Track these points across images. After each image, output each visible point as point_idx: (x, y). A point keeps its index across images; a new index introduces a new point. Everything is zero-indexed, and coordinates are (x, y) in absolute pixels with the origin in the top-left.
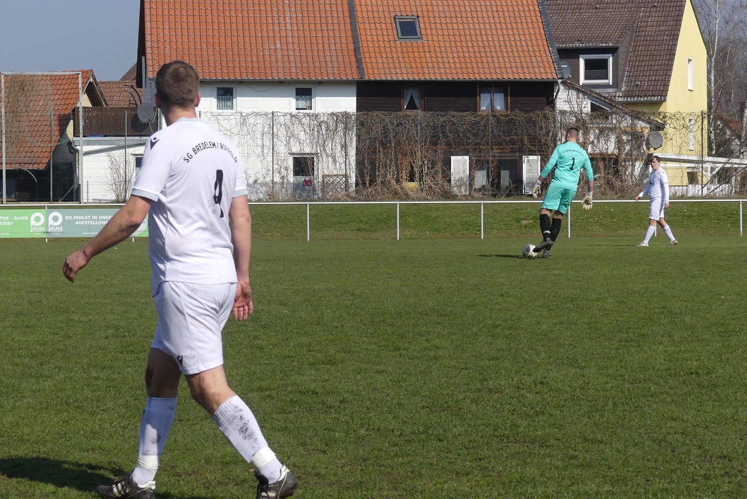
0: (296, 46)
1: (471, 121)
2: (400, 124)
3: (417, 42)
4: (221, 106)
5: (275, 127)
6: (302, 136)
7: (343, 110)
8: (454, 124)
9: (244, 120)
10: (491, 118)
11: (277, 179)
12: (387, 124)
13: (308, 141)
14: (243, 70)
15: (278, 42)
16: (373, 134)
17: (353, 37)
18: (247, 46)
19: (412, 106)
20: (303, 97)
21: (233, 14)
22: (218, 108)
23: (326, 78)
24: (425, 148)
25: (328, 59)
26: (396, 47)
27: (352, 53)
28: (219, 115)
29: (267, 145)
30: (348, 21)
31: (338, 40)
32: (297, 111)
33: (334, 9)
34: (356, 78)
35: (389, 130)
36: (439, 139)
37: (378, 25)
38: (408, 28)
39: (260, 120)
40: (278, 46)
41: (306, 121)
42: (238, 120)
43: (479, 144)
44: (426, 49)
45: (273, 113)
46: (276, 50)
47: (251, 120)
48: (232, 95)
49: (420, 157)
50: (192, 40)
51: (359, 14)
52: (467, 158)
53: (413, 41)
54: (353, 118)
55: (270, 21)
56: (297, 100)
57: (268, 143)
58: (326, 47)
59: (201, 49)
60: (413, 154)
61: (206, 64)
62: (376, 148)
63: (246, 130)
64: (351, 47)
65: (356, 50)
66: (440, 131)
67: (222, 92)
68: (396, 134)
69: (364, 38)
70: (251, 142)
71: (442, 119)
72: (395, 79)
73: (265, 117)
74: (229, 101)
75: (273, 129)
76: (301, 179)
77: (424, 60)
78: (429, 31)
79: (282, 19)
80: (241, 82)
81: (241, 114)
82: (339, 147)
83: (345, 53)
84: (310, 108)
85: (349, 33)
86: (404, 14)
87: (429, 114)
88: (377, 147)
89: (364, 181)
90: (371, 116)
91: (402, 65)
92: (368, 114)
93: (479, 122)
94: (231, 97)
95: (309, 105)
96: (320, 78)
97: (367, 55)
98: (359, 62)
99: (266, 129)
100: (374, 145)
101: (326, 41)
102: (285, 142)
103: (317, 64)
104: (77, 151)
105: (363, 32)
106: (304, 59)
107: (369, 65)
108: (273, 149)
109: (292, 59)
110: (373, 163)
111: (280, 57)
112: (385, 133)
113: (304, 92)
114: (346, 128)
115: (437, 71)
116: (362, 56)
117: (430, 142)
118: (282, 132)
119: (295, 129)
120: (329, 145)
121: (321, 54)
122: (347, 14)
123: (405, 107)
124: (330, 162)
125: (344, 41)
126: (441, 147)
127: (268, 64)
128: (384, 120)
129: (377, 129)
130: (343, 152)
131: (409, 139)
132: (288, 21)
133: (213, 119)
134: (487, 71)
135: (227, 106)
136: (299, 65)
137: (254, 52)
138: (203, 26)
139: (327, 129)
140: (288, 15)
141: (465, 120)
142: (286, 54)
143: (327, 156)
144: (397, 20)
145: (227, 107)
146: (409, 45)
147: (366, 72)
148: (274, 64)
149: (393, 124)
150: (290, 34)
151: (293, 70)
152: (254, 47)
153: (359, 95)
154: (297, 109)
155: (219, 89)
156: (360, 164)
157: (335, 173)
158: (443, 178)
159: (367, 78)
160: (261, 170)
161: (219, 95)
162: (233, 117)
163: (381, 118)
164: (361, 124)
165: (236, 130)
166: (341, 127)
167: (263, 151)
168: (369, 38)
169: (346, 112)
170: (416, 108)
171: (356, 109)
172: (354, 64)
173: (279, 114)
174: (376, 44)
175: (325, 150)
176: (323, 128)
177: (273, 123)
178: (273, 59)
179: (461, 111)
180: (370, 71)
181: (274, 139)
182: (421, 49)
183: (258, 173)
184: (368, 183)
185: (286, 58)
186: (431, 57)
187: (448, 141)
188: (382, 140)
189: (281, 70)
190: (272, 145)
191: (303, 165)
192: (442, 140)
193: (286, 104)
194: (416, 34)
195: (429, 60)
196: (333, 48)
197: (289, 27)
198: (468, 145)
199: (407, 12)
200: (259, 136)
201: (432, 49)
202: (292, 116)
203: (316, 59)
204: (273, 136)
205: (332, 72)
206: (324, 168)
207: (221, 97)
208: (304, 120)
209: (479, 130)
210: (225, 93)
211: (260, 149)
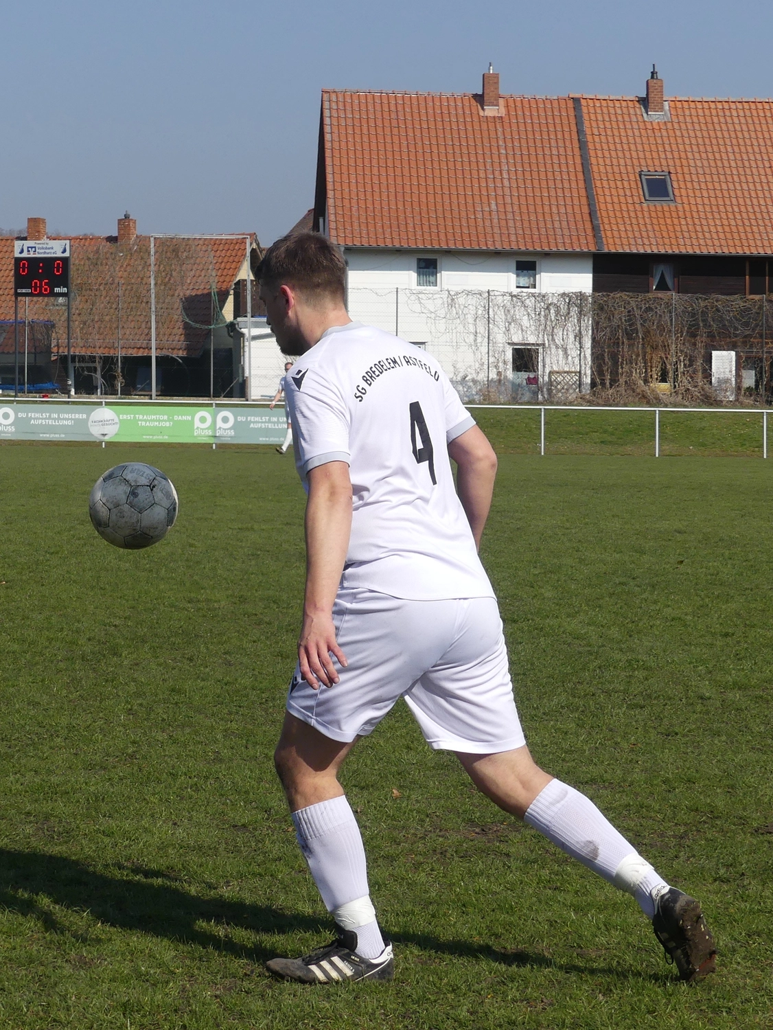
0: (516, 208)
1: (739, 307)
2: (649, 309)
3: (669, 206)
4: (421, 282)
5: (491, 310)
6: (525, 322)
7: (578, 290)
8: (718, 310)
9: (453, 300)
10: (765, 304)
11: (493, 375)
12: (633, 308)
13: (533, 328)
14: (450, 237)
15: (493, 202)
16: (615, 322)
17: (587, 197)
18: (455, 207)
19: (662, 286)
20: (525, 272)
21: (436, 165)
22: (419, 284)
23: (555, 249)
24: (681, 340)
25: (557, 225)
26: (642, 211)
27: (587, 217)
28: (420, 293)
29: (481, 332)
30: (581, 176)
31: (569, 202)
32: (519, 290)
33: (563, 161)
34: (593, 249)
35: (635, 316)
36: (698, 328)
37: (619, 183)
38: (658, 188)
39: (472, 301)
40: (493, 207)
41: (530, 302)
42: (445, 300)
43: (750, 336)
44: (681, 214)
45: (488, 292)
46: (490, 212)
47: (461, 300)
48: (435, 267)
49: (675, 350)
50: (384, 197)
51: (595, 168)
52: (733, 353)
53: (664, 204)
54: (590, 299)
55: (482, 175)
56: (518, 276)
57: (482, 329)
58: (554, 209)
59: (397, 209)
60: (666, 347)
61: (403, 228)
62: (618, 338)
63: (455, 312)
64: (586, 210)
65: (592, 214)
66: (700, 319)
67: (423, 264)
68: (645, 321)
69: (601, 199)
70: (460, 328)
71: (702, 304)
72: (642, 251)
73: (478, 296)
74: (433, 276)
75: (488, 312)
76: (524, 375)
77: (678, 228)
78: (683, 192)
79: (497, 173)
80: (449, 253)
81: (449, 292)
82: (571, 337)
83: (578, 217)
84: (534, 287)
85: (583, 192)
86: (651, 169)
87: (686, 297)
88: (620, 337)
89: (604, 380)
90: (613, 298)
91: (651, 234)
92: (609, 295)
93: (750, 308)
94: (435, 270)
95: (532, 282)
96: (547, 249)
97: (606, 221)
98: (595, 229)
99: (480, 312)
100: (616, 334)
101: (553, 201)
102: (504, 329)
103: (543, 231)
104: (243, 335)
105: (600, 191)
106: (526, 224)
107: (609, 233)
108: (488, 338)
109: (511, 223)
110: (614, 357)
111: (495, 221)
112: (630, 320)
113: (527, 266)
114: (580, 313)
115: (695, 242)
116: (600, 222)
117: (687, 332)
118: (500, 316)
119: (517, 312)
120: (559, 333)
121: (548, 218)
122: (579, 168)
123: (654, 287)
124: (561, 356)
125: (576, 202)
126: (701, 340)
127: (480, 229)
128: (629, 303)
129: (620, 316)
130: (577, 343)
131: (661, 328)
132: (505, 176)
133: (413, 297)
134: (759, 243)
135: (429, 281)
136: (521, 232)
137: (463, 214)
138: (399, 181)
139: (557, 312)
140: (505, 168)
141: (732, 305)
142: (504, 217)
143: (557, 347)
144: (643, 176)
145: (429, 283)
146: (659, 208)
147: (605, 242)
148: (489, 230)
149: (641, 308)
150: (507, 192)
151: (513, 238)
152: (463, 208)
153: (596, 272)
154: (517, 287)
155: (419, 260)
156: (597, 358)
157: (566, 369)
158: (704, 378)
159: (606, 250)
160: (473, 364)
161: (419, 267)
162: (439, 296)
163: (624, 301)
164: (600, 309)
165: (442, 313)
166: (574, 311)
167: (475, 340)
168: (608, 199)
169: (580, 292)
170: (669, 289)
171: (591, 289)
172: (589, 232)
173: (497, 293)
174: (617, 207)
175: (553, 340)
176: (552, 311)
177: (489, 305)
178: (488, 223)
179: (727, 295)
180: (610, 241)
181: (490, 325)
182: (674, 215)
183: (470, 367)
184: (608, 382)
185: (503, 223)
186: (687, 224)
187: (710, 332)
188: (626, 329)
189: (497, 238)
190: (487, 332)
191: (524, 358)
192: (703, 331)
193: (504, 281)
194: (668, 195)
195: (684, 228)
196: (562, 210)
197: (506, 183)
198: (736, 337)
199: (655, 166)
200: (471, 320)
201: (688, 214)
202: (512, 296)
203: (542, 225)
204: (489, 321)
205: (562, 241)
206: (552, 363)
207: (421, 270)
208: (527, 301)
209: (750, 318)
210: (428, 266)
211: (472, 337)
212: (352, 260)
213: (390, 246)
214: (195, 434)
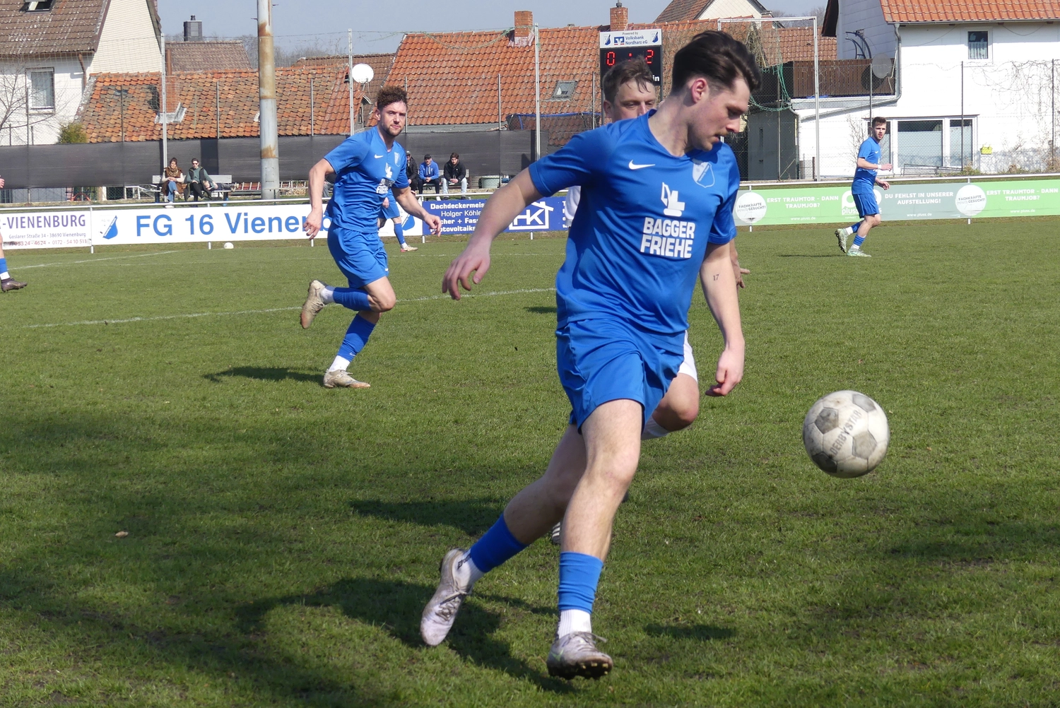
4: (972, 55)
9: (1017, 70)
14: (1002, 10)
22: (970, 57)
28: (985, 66)
42: (1010, 71)
45: (1052, 62)
47: (1026, 71)
48: (986, 40)
57: (1046, 98)
63: (1019, 83)
67: (973, 38)
70: (1025, 98)
74: (983, 49)
75: (1053, 81)
80: (1001, 24)
94: (985, 43)
99: (1044, 82)
104: (796, 116)
133: (978, 70)
135: (980, 54)
145: (980, 56)
155: (970, 33)
161: (970, 41)
162: (990, 68)
165: (1006, 84)
167: (1039, 110)
177: (1053, 74)
181: (1055, 95)
189: (1048, 7)
190: (1051, 101)
200: (1035, 90)
204: (1053, 91)
207: (972, 43)
210: (979, 38)
211: (1036, 107)
212: (905, 36)
213: (945, 20)
214: (843, 214)
